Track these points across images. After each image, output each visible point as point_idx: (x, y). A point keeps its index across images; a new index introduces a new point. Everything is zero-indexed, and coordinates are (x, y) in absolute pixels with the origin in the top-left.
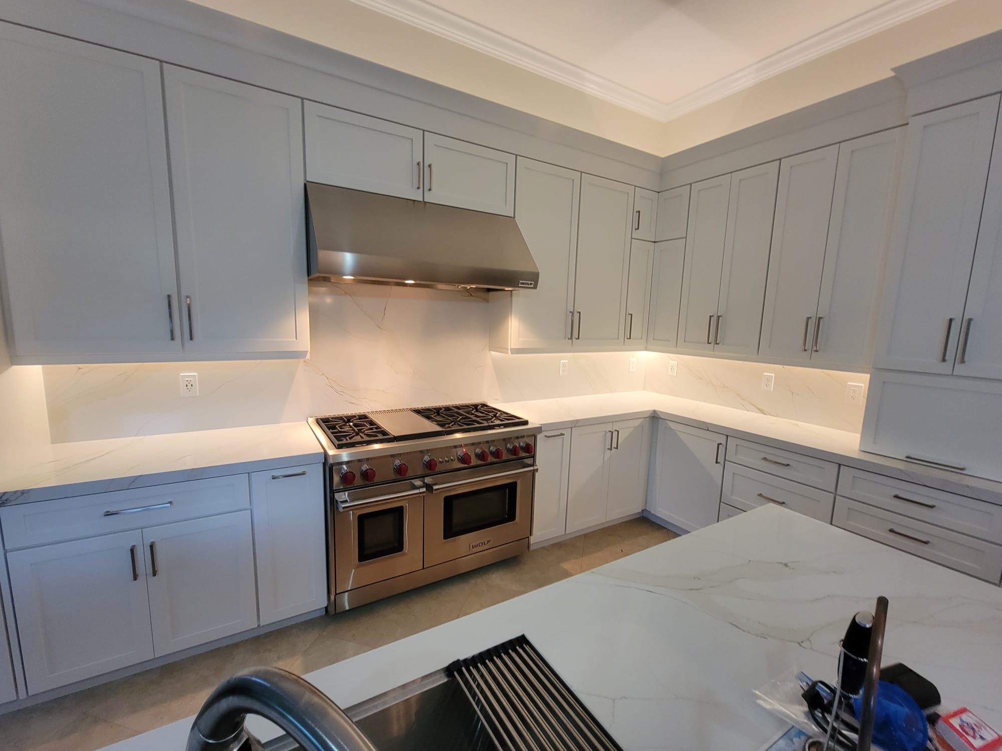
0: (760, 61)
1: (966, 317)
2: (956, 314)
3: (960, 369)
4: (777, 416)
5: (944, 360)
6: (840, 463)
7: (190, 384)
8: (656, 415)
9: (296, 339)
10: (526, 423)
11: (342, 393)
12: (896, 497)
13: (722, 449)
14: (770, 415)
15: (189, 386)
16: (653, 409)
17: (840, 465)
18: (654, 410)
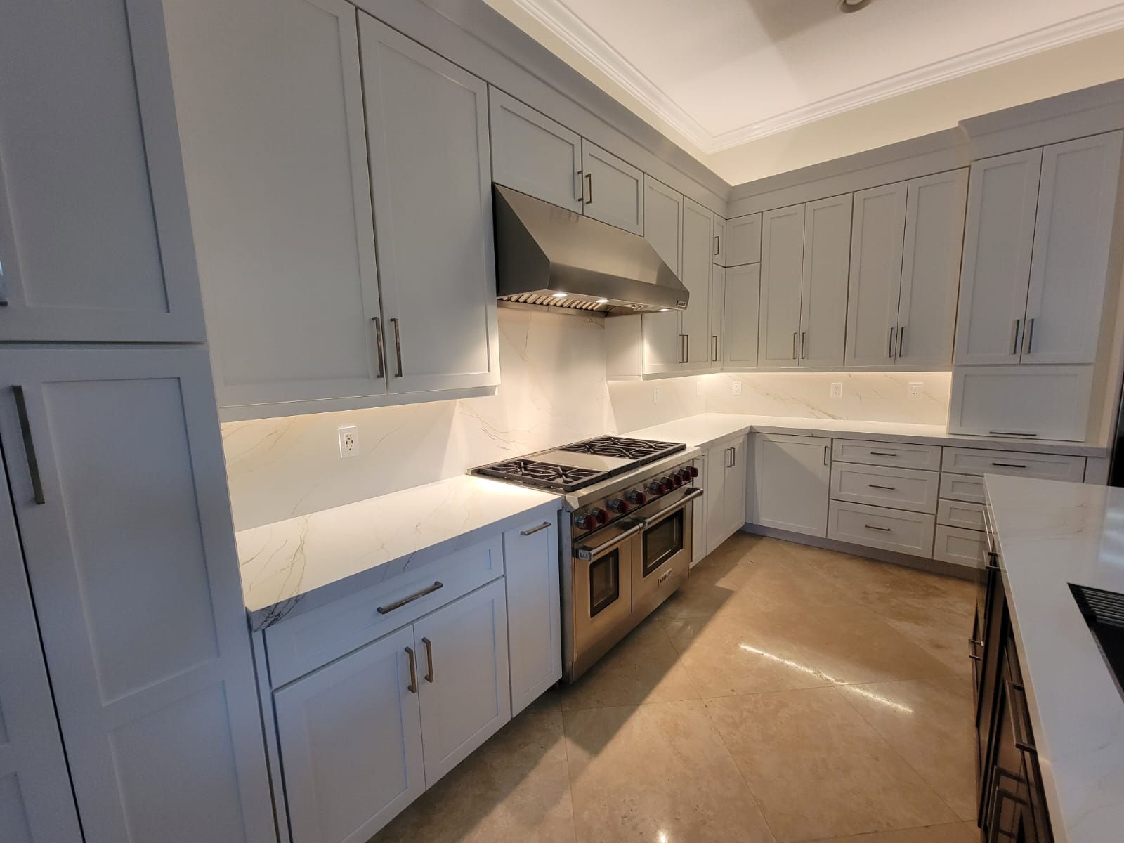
0: (810, 104)
1: (1029, 317)
2: (1021, 318)
3: (1026, 359)
4: (847, 419)
5: (1015, 353)
6: (941, 445)
7: (350, 441)
8: (753, 431)
9: (489, 371)
10: (683, 448)
11: (494, 437)
12: (994, 464)
13: (828, 451)
14: (841, 419)
15: (349, 442)
16: (749, 425)
17: (942, 447)
18: (751, 427)
